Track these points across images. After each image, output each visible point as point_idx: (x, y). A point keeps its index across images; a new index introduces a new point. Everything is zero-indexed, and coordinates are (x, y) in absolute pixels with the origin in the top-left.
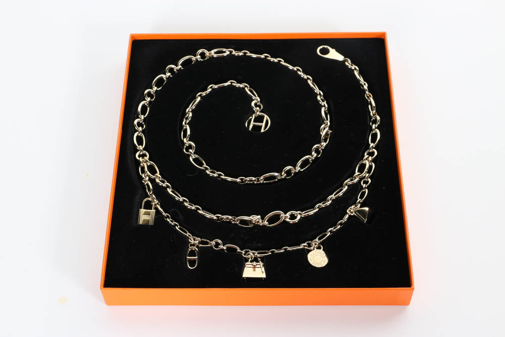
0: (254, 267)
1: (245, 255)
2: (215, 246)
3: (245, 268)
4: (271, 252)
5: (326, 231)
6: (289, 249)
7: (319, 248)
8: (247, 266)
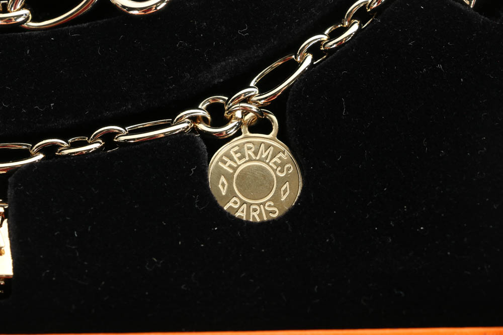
4: (42, 150)
5: (294, 49)
7: (260, 126)
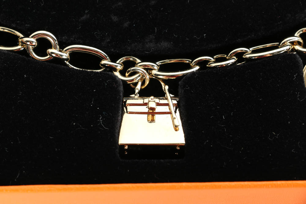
0: (152, 113)
1: (123, 73)
2: (35, 50)
3: (126, 116)
4: (198, 63)
6: (249, 53)
8: (130, 109)
